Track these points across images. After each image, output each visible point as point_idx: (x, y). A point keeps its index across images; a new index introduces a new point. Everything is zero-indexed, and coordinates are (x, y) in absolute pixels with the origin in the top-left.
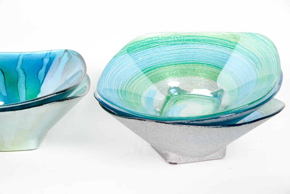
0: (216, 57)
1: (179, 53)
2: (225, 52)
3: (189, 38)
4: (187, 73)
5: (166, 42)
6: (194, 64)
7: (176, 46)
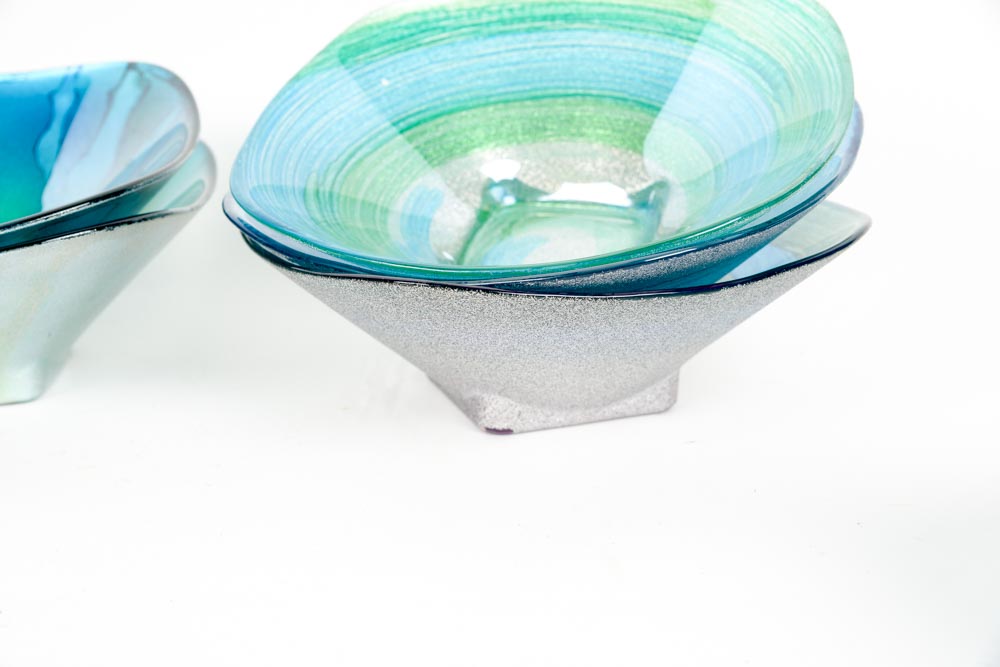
0: (643, 73)
1: (518, 63)
2: (671, 53)
3: (550, 11)
4: (545, 129)
5: (474, 25)
6: (569, 99)
7: (508, 38)
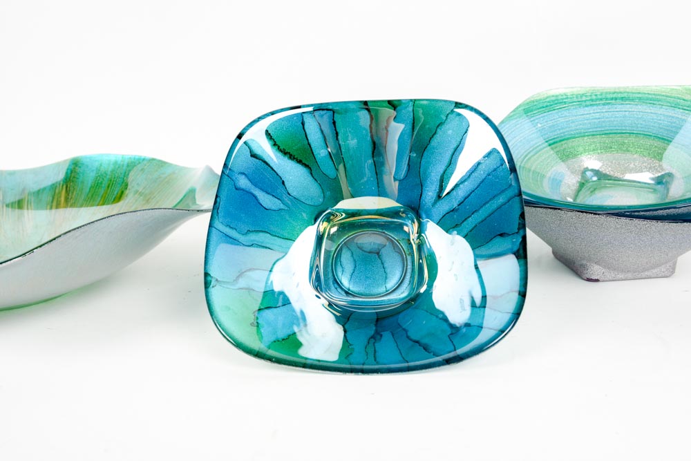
0: (660, 124)
1: (599, 118)
2: (674, 115)
3: (614, 96)
4: (611, 148)
5: (579, 101)
6: (623, 135)
7: (595, 107)
